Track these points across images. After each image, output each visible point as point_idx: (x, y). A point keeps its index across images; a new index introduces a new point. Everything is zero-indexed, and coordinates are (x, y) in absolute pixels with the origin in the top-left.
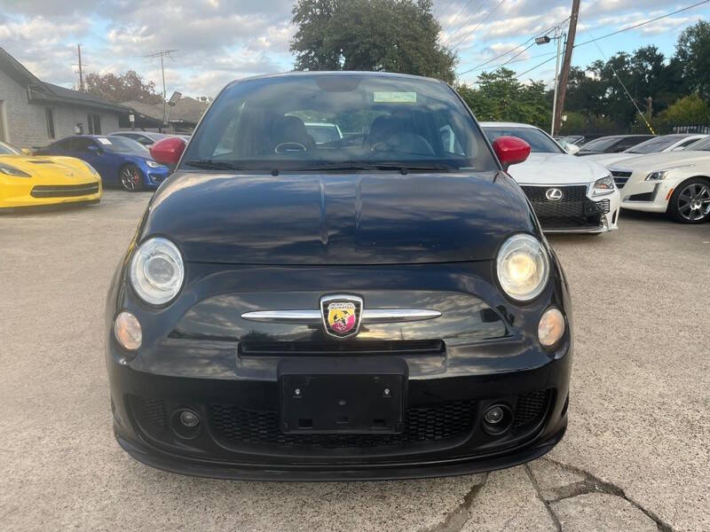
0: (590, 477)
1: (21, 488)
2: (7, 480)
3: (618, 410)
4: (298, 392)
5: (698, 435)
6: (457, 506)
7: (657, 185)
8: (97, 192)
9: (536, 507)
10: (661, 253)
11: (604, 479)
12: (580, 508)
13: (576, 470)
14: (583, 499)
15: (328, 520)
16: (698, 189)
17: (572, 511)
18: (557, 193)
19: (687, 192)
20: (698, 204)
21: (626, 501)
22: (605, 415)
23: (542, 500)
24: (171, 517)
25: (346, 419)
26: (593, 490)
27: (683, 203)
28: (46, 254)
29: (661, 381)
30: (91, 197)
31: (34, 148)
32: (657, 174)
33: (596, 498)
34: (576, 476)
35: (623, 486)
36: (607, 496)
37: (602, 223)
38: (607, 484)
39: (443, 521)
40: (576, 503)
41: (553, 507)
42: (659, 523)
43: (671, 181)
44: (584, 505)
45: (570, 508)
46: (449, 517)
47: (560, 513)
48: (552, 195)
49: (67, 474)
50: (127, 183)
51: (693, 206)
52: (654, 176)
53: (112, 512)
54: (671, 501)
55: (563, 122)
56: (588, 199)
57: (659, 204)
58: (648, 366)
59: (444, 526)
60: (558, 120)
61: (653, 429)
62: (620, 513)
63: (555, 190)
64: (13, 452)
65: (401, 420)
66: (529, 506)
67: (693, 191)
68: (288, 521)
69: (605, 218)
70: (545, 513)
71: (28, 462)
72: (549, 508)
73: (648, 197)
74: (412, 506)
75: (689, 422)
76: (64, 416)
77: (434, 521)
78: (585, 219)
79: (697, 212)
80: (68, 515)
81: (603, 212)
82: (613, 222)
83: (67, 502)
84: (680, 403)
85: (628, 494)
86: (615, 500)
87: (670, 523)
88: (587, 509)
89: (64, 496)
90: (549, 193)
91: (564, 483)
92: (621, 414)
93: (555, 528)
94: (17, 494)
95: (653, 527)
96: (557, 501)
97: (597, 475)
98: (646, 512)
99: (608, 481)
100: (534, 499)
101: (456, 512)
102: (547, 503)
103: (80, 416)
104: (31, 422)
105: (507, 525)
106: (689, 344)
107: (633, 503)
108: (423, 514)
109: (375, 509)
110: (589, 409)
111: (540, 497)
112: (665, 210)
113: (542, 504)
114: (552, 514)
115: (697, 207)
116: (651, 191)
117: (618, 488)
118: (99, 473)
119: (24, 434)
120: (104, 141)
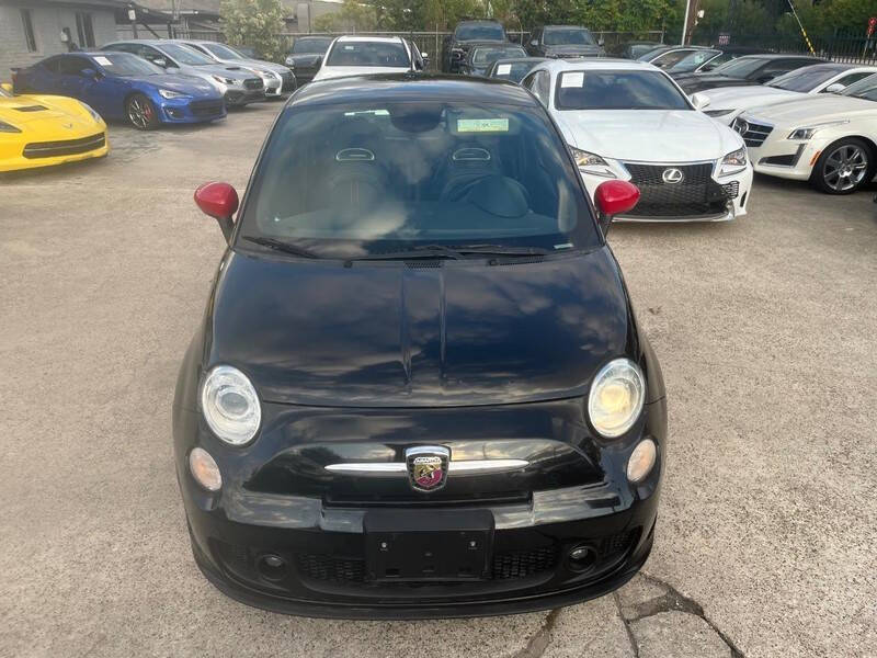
0: (672, 591)
1: (102, 611)
2: (87, 602)
3: (710, 501)
4: (384, 545)
5: (789, 535)
6: (539, 627)
7: (802, 147)
8: (103, 145)
9: (615, 626)
10: (792, 250)
11: (685, 594)
12: (658, 629)
13: (659, 583)
14: (661, 617)
15: (413, 647)
16: (850, 152)
17: (650, 633)
18: (677, 175)
19: (837, 156)
20: (848, 170)
21: (704, 621)
22: (695, 508)
23: (623, 619)
24: (261, 645)
25: (432, 568)
26: (674, 608)
27: (830, 169)
28: (58, 253)
29: (762, 458)
30: (97, 153)
31: (13, 69)
32: (803, 131)
33: (674, 617)
34: (659, 590)
35: (702, 603)
36: (686, 615)
37: (727, 210)
38: (687, 600)
39: (525, 646)
40: (656, 623)
41: (633, 627)
42: (734, 649)
43: (819, 142)
44: (662, 625)
45: (649, 629)
46: (531, 641)
47: (638, 635)
48: (670, 177)
49: (147, 592)
50: (136, 119)
51: (842, 173)
52: (799, 134)
53: (200, 640)
54: (749, 621)
55: (699, 19)
56: (712, 181)
57: (802, 170)
58: (751, 435)
59: (527, 652)
60: (693, 16)
61: (743, 527)
62: (696, 636)
63: (674, 171)
64: (85, 564)
65: (486, 568)
66: (610, 626)
67: (845, 153)
68: (376, 649)
69: (731, 204)
70: (625, 635)
71: (103, 577)
72: (628, 628)
73: (789, 160)
74: (495, 630)
75: (782, 517)
76: (130, 514)
77: (516, 647)
78: (707, 204)
79: (846, 180)
80: (158, 644)
81: (730, 197)
82: (742, 205)
83: (154, 628)
84: (776, 490)
85: (707, 613)
86: (693, 620)
87: (743, 650)
88: (666, 630)
89: (150, 621)
90: (666, 176)
91: (646, 598)
92: (713, 506)
93: (633, 653)
94: (100, 619)
95: (727, 652)
96: (637, 620)
97: (679, 589)
98: (721, 635)
99: (689, 596)
100: (615, 618)
101: (539, 634)
102: (627, 622)
103: (147, 512)
104: (95, 522)
105: (586, 648)
106: (800, 402)
107: (711, 625)
108: (506, 638)
109: (459, 633)
110: (680, 499)
111: (621, 615)
112: (807, 179)
113: (622, 624)
114: (631, 635)
115: (847, 174)
116: (794, 152)
117: (698, 605)
118: (179, 590)
119: (93, 538)
120: (103, 61)
